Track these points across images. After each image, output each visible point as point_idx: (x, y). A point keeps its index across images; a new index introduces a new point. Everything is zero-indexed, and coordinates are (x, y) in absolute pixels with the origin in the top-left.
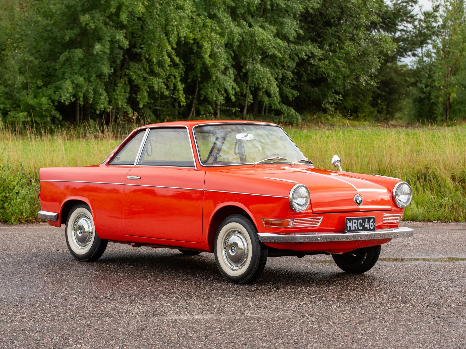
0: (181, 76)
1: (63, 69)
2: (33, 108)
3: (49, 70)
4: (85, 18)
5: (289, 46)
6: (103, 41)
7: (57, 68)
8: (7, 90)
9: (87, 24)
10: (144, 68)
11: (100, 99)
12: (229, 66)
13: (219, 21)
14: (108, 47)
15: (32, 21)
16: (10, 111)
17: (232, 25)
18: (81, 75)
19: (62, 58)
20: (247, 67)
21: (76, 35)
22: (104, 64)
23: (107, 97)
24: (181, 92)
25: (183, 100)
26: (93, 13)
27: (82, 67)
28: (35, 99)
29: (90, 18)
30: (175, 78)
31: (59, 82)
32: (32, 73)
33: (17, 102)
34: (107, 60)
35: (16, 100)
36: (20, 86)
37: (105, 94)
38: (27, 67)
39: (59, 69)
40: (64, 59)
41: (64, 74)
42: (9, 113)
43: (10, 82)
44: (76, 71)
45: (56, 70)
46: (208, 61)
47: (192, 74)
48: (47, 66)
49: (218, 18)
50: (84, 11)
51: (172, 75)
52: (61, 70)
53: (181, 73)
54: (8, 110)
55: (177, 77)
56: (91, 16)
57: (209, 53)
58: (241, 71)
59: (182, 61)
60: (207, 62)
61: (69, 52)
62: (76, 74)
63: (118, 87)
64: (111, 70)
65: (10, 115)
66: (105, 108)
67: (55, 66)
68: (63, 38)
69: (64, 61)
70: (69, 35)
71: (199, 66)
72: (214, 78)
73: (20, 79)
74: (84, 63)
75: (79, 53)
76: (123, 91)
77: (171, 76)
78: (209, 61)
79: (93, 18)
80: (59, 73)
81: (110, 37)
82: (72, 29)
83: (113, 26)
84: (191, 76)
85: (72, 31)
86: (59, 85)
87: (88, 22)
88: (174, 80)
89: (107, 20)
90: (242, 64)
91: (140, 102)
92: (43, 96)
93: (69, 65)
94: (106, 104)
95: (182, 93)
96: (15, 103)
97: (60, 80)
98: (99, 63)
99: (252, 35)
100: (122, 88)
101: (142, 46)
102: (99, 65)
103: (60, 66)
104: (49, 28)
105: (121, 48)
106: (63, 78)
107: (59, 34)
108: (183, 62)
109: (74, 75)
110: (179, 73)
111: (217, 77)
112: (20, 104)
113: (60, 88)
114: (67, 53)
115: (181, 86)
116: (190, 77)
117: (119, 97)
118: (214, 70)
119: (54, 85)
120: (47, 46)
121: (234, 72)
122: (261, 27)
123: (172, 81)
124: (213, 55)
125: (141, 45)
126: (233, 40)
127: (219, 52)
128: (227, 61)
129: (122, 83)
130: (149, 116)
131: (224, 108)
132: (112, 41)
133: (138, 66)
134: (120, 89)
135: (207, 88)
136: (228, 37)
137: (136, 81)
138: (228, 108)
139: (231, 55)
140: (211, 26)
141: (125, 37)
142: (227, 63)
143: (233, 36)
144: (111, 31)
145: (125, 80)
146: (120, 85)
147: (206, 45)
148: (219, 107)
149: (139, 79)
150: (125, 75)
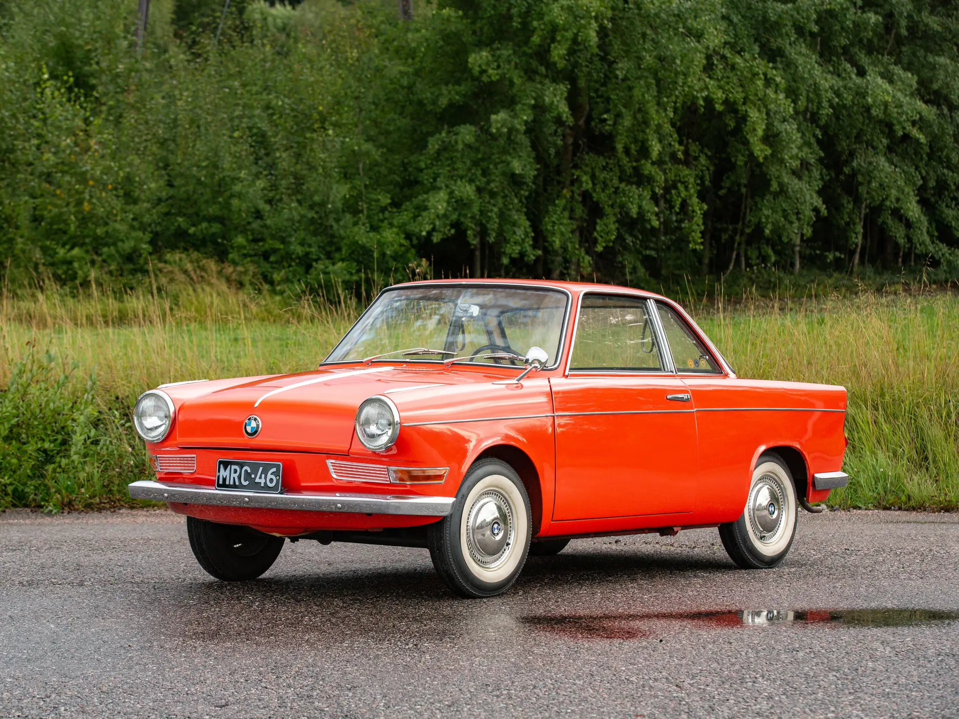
0: (702, 183)
1: (435, 168)
2: (367, 252)
3: (406, 170)
4: (478, 59)
5: (951, 117)
6: (518, 107)
7: (422, 165)
8: (311, 214)
9: (483, 72)
10: (620, 166)
11: (515, 233)
12: (812, 161)
13: (789, 65)
15: (369, 68)
16: (316, 260)
17: (817, 71)
18: (471, 181)
19: (433, 145)
20: (855, 164)
21: (465, 96)
22: (519, 156)
23: (529, 230)
24: (698, 220)
25: (698, 237)
26: (498, 49)
27: (476, 163)
28: (371, 234)
29: (490, 58)
30: (686, 188)
31: (425, 196)
32: (370, 178)
33: (336, 240)
35: (333, 236)
36: (339, 205)
37: (524, 223)
38: (361, 166)
39: (427, 168)
40: (437, 147)
41: (435, 179)
42: (314, 264)
43: (317, 198)
44: (461, 172)
45: (421, 170)
46: (760, 151)
47: (728, 178)
48: (403, 162)
49: (786, 57)
50: (480, 44)
51: (680, 181)
52: (430, 171)
53: (702, 178)
54: (314, 257)
55: (690, 185)
56: (493, 56)
57: (760, 133)
58: (840, 172)
59: (706, 150)
60: (757, 153)
61: (449, 132)
62: (461, 178)
63: (555, 205)
65: (316, 269)
66: (523, 254)
67: (419, 161)
68: (434, 103)
69: (438, 153)
70: (448, 95)
71: (740, 160)
72: (775, 186)
73: (340, 191)
74: (480, 156)
75: (467, 133)
76: (566, 214)
77: (679, 185)
78: (762, 151)
79: (497, 58)
80: (426, 177)
81: (535, 99)
82: (458, 82)
83: (546, 76)
84: (727, 184)
85: (456, 87)
86: (424, 201)
87: (484, 68)
88: (683, 194)
89: (533, 63)
90: (844, 157)
91: (600, 240)
92: (391, 225)
93: (447, 159)
94: (528, 247)
95: (700, 222)
96: (331, 243)
97: (427, 193)
98: (508, 153)
99: (861, 94)
100: (564, 209)
102: (509, 158)
103: (429, 162)
104: (405, 82)
105: (559, 121)
106: (435, 188)
107: (429, 95)
108: (709, 154)
109: (456, 181)
110: (696, 177)
111: (781, 185)
112: (342, 244)
113: (426, 208)
114: (444, 134)
115: (697, 207)
116: (723, 184)
117: (556, 227)
118: (773, 170)
119: (415, 201)
120: (405, 122)
121: (821, 174)
122: (883, 76)
123: (679, 195)
124: (771, 138)
126: (820, 103)
127: (786, 129)
128: (806, 149)
129: (565, 197)
130: (634, 269)
131: (808, 252)
132: (539, 108)
133: (602, 161)
134: (559, 210)
135: (761, 210)
136: (808, 97)
137: (594, 195)
138: (818, 252)
139: (815, 136)
140: (765, 74)
141: (566, 99)
142: (805, 153)
143: (818, 96)
144: (539, 86)
145: (572, 192)
146: (561, 202)
147: (754, 115)
148: (797, 249)
149: (603, 190)
150: (572, 183)
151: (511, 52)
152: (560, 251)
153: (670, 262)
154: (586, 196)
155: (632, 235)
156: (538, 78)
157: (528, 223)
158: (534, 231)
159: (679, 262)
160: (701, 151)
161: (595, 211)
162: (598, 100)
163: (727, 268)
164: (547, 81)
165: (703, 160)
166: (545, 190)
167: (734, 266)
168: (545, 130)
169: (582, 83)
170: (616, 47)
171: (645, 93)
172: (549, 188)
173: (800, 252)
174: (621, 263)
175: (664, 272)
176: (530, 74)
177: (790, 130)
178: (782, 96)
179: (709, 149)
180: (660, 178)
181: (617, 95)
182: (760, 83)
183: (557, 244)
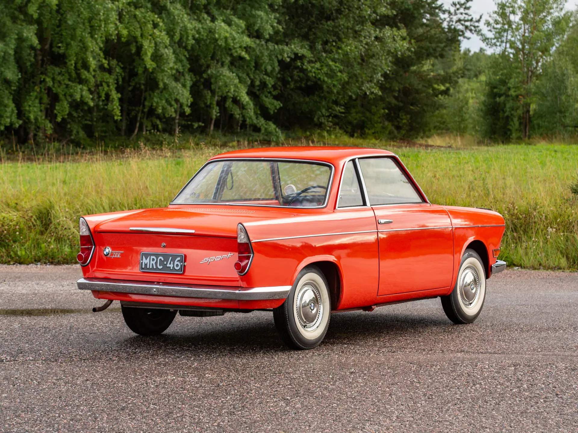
0: (117, 83)
5: (266, 45)
6: (8, 39)
10: (69, 73)
11: (6, 111)
12: (184, 71)
13: (169, 14)
14: (13, 47)
17: (186, 18)
20: (209, 72)
22: (9, 68)
23: (15, 109)
24: (116, 103)
25: (118, 113)
30: (108, 86)
34: (14, 63)
37: (12, 105)
46: (150, 64)
47: (134, 80)
49: (168, 11)
51: (104, 81)
53: (117, 80)
55: (110, 84)
57: (149, 54)
58: (201, 77)
59: (120, 64)
60: (148, 66)
63: (31, 96)
64: (18, 76)
66: (12, 124)
71: (140, 70)
72: (161, 85)
76: (37, 101)
77: (104, 84)
78: (151, 65)
81: (17, 35)
84: (133, 83)
88: (106, 89)
89: (17, 13)
90: (203, 68)
91: (59, 115)
94: (14, 119)
95: (118, 104)
98: (2, 67)
99: (211, 31)
100: (36, 98)
101: (60, 45)
105: (32, 48)
108: (122, 66)
110: (114, 79)
111: (165, 84)
115: (115, 96)
116: (131, 84)
117: (31, 108)
118: (160, 76)
121: (191, 78)
122: (224, 21)
123: (103, 90)
124: (157, 57)
125: (58, 43)
126: (188, 36)
127: (166, 53)
128: (179, 64)
129: (36, 91)
130: (78, 132)
131: (183, 122)
132: (21, 39)
133: (57, 70)
134: (33, 98)
135: (153, 98)
136: (181, 34)
137: (54, 89)
138: (189, 123)
139: (185, 56)
140: (153, 21)
141: (36, 34)
142: (179, 66)
143: (187, 33)
144: (20, 27)
145: (41, 88)
146: (33, 94)
147: (146, 44)
148: (177, 121)
149: (59, 87)
150: (41, 82)
151: (3, 7)
152: (33, 121)
153: (99, 129)
154: (49, 90)
155: (77, 112)
156: (19, 22)
157: (13, 105)
158: (17, 110)
159: (104, 129)
160: (118, 65)
161: (54, 98)
162: (56, 36)
163: (133, 132)
164: (24, 24)
165: (118, 70)
166: (25, 87)
167: (138, 131)
168: (23, 52)
169: (45, 25)
170: (65, 5)
171: (82, 32)
172: (27, 86)
173: (179, 123)
174: (70, 128)
175: (97, 134)
176: (14, 19)
177: (168, 53)
178: (164, 33)
179: (122, 64)
180: (92, 80)
181: (66, 33)
182: (150, 26)
183: (32, 117)
